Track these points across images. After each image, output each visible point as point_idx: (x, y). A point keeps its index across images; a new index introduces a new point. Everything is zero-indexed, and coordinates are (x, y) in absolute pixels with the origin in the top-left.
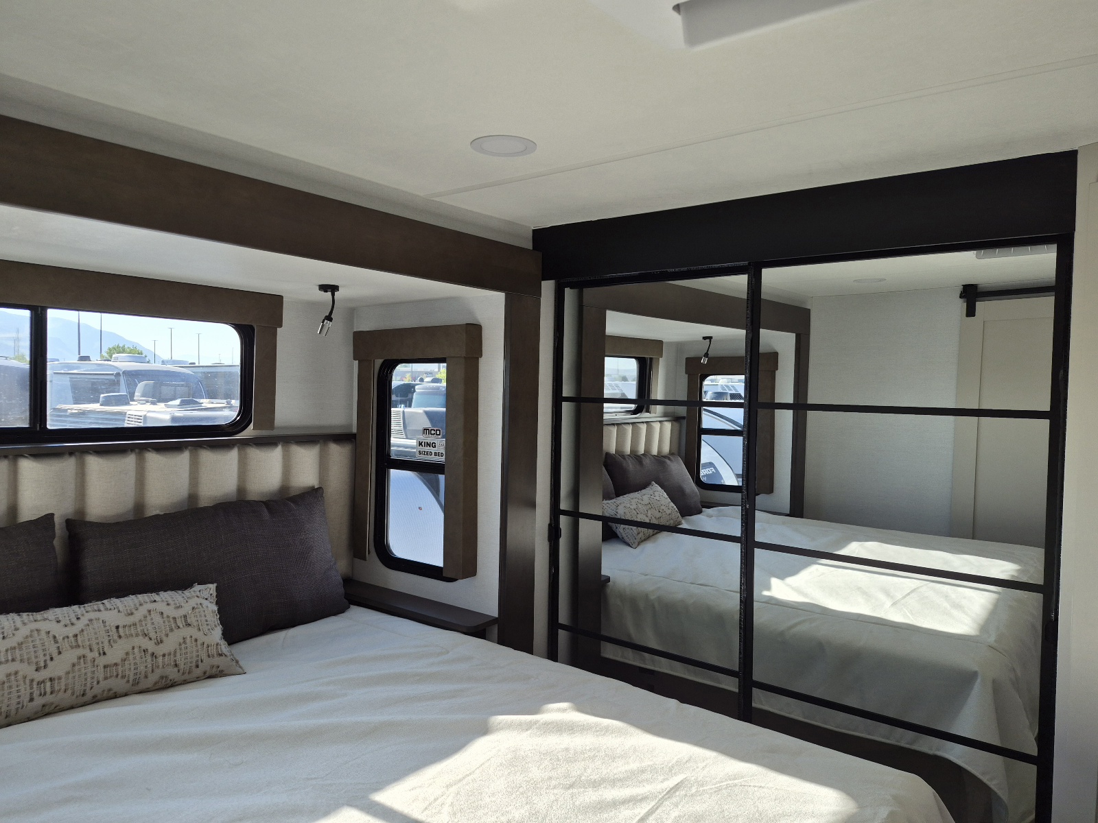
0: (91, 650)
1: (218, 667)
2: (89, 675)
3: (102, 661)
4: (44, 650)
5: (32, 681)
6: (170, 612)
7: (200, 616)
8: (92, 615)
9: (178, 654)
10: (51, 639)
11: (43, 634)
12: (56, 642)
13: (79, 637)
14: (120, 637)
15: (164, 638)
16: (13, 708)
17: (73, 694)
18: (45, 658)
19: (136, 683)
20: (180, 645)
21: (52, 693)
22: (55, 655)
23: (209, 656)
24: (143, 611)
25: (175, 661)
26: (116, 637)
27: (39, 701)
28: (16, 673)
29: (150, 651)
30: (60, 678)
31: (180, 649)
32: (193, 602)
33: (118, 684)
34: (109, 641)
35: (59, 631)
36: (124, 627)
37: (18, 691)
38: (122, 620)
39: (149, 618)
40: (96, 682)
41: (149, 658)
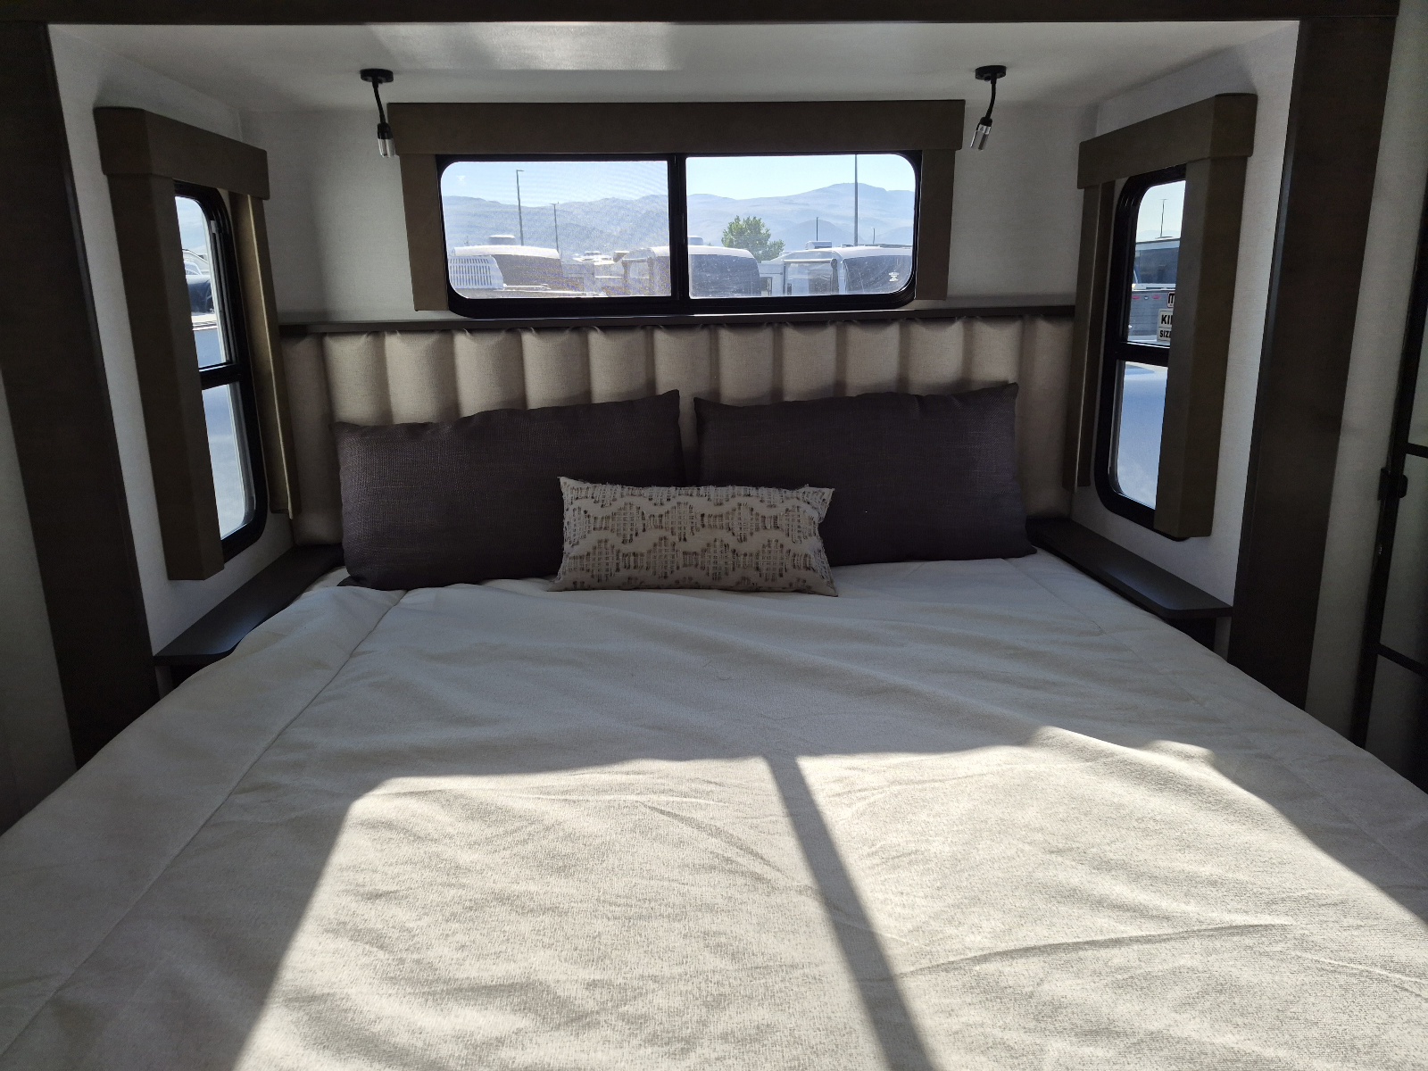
0: (673, 534)
1: (805, 581)
2: (669, 558)
3: (682, 547)
4: (632, 524)
5: (618, 552)
6: (762, 509)
7: (793, 520)
8: (683, 499)
9: (760, 558)
10: (640, 514)
11: (634, 510)
12: (643, 519)
13: (664, 517)
14: (703, 526)
15: (748, 537)
16: (603, 573)
17: (655, 573)
18: (631, 532)
19: (716, 577)
20: (764, 546)
21: (635, 567)
22: (640, 531)
23: (794, 566)
24: (733, 503)
25: (757, 563)
26: (699, 525)
27: (624, 573)
28: (606, 541)
29: (731, 547)
30: (642, 555)
31: (763, 551)
32: (788, 504)
33: (698, 575)
34: (692, 528)
35: (648, 508)
36: (710, 516)
37: (607, 558)
38: (711, 509)
39: (737, 512)
40: (675, 567)
41: (730, 555)
